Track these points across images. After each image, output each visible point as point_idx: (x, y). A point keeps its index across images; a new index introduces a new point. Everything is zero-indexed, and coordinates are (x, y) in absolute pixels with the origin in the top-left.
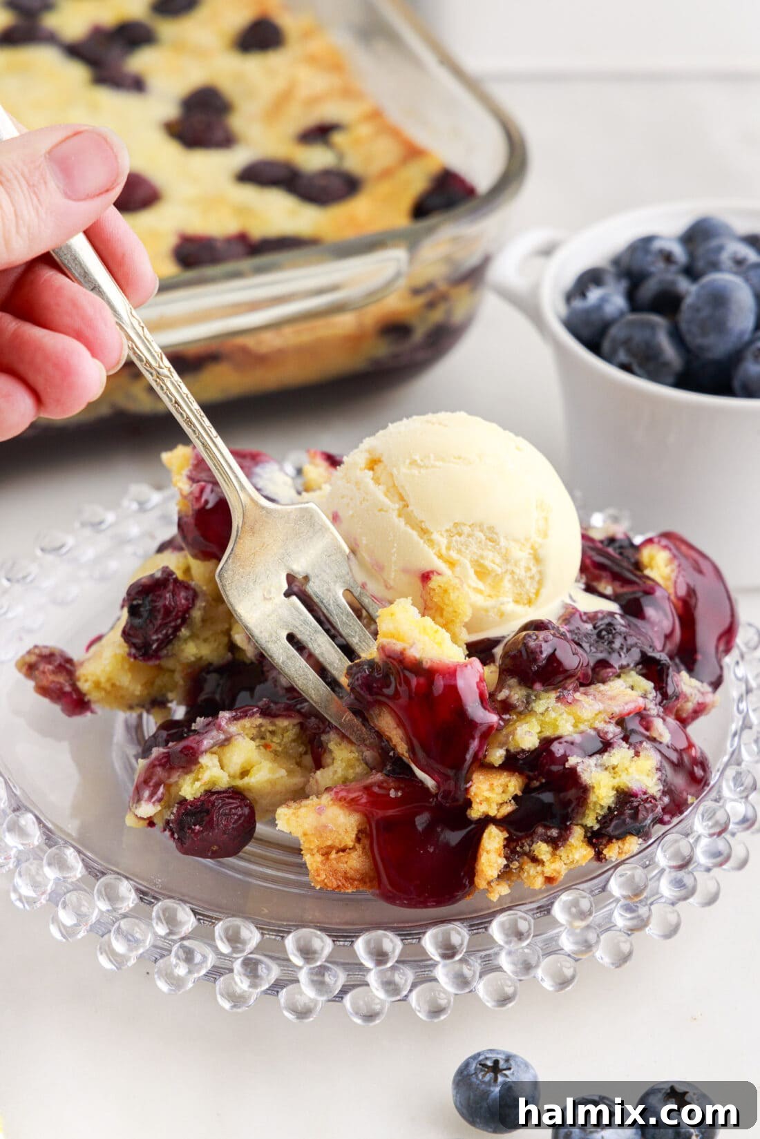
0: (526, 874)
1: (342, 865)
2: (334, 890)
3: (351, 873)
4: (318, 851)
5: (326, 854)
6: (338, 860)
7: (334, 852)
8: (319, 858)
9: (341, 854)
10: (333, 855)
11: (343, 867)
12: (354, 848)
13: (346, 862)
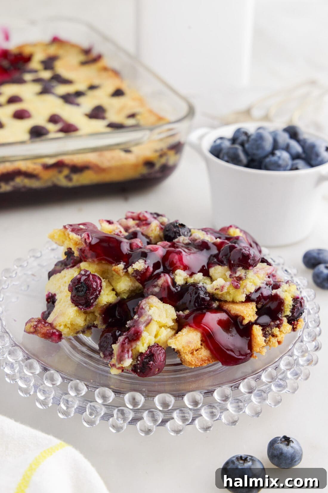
0: (272, 343)
1: (199, 356)
2: (199, 367)
3: (204, 358)
4: (189, 353)
5: (192, 353)
6: (198, 354)
7: (195, 351)
8: (190, 355)
9: (198, 351)
10: (195, 353)
11: (200, 356)
12: (201, 348)
13: (201, 354)
